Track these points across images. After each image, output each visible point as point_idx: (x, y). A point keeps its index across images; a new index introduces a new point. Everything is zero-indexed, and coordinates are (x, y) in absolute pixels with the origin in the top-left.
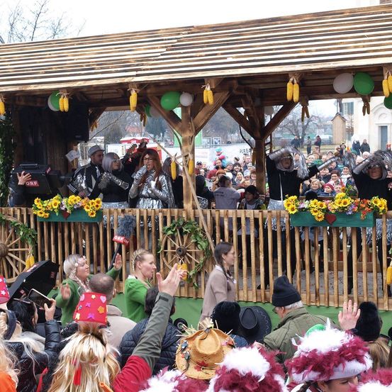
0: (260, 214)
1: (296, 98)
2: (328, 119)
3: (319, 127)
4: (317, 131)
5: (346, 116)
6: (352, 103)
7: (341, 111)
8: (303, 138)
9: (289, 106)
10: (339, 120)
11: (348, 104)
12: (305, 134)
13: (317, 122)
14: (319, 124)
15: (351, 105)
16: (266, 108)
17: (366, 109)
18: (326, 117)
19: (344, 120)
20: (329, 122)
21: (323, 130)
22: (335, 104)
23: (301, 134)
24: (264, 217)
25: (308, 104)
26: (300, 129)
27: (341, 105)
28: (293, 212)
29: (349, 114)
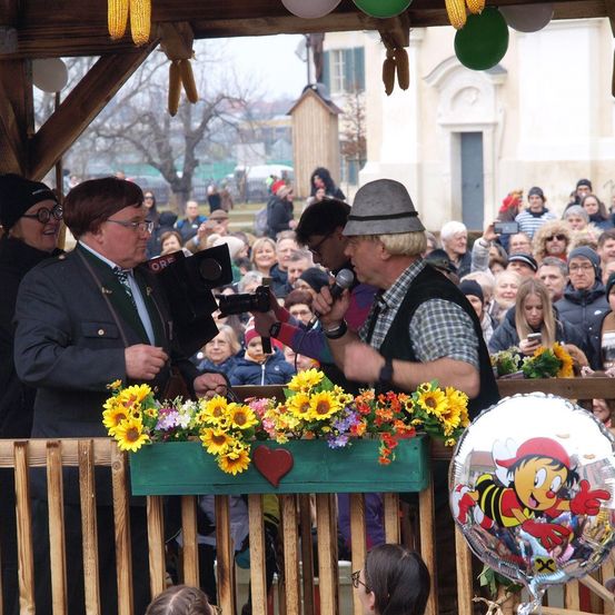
0: (20, 453)
1: (141, 29)
2: (275, 108)
3: (245, 137)
4: (240, 150)
5: (338, 98)
6: (359, 52)
7: (320, 78)
8: (188, 175)
9: (119, 58)
10: (313, 109)
11: (347, 53)
12: (196, 163)
13: (237, 117)
14: (245, 126)
15: (356, 57)
17: (396, 70)
18: (268, 100)
19: (333, 113)
20: (282, 120)
21: (260, 148)
22: (298, 54)
23: (180, 163)
24: (36, 464)
25: (191, 53)
26: (177, 142)
27: (320, 59)
28: (135, 446)
29: (349, 89)
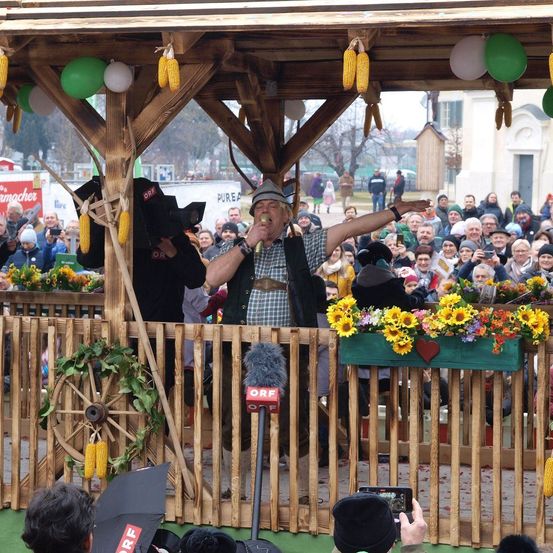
2: (405, 135)
3: (386, 152)
4: (383, 160)
5: (445, 131)
6: (459, 104)
7: (435, 118)
10: (430, 137)
11: (451, 104)
12: (357, 166)
14: (388, 146)
15: (457, 108)
16: (289, 104)
17: (504, 116)
18: (402, 130)
19: (442, 139)
20: (410, 143)
21: (395, 159)
22: (422, 103)
23: (347, 165)
26: (346, 154)
27: (435, 107)
28: (348, 334)
29: (452, 125)
